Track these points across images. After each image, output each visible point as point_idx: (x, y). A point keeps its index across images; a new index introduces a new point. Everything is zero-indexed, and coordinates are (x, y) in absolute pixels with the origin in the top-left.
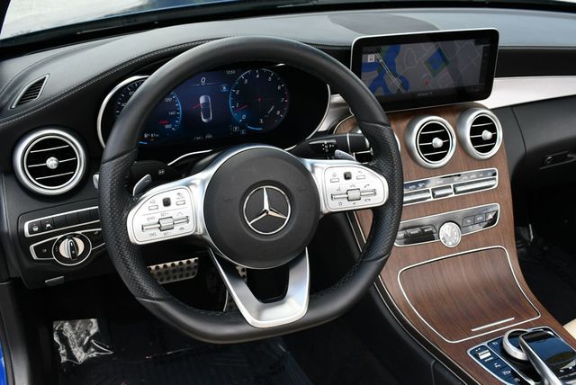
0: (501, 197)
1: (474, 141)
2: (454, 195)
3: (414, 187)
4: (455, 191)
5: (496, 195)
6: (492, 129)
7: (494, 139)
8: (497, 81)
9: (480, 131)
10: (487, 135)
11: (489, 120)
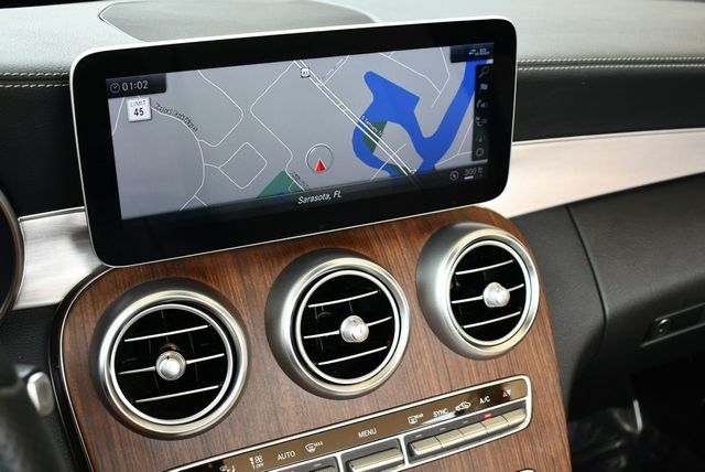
0: (540, 450)
1: (463, 314)
2: (407, 465)
3: (291, 454)
4: (411, 453)
5: (527, 449)
6: (511, 276)
7: (518, 300)
8: (518, 149)
9: (478, 284)
10: (495, 295)
11: (502, 255)
